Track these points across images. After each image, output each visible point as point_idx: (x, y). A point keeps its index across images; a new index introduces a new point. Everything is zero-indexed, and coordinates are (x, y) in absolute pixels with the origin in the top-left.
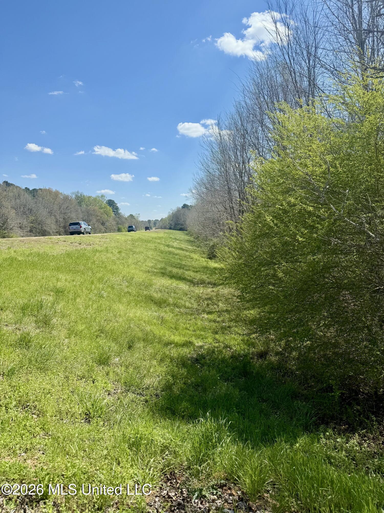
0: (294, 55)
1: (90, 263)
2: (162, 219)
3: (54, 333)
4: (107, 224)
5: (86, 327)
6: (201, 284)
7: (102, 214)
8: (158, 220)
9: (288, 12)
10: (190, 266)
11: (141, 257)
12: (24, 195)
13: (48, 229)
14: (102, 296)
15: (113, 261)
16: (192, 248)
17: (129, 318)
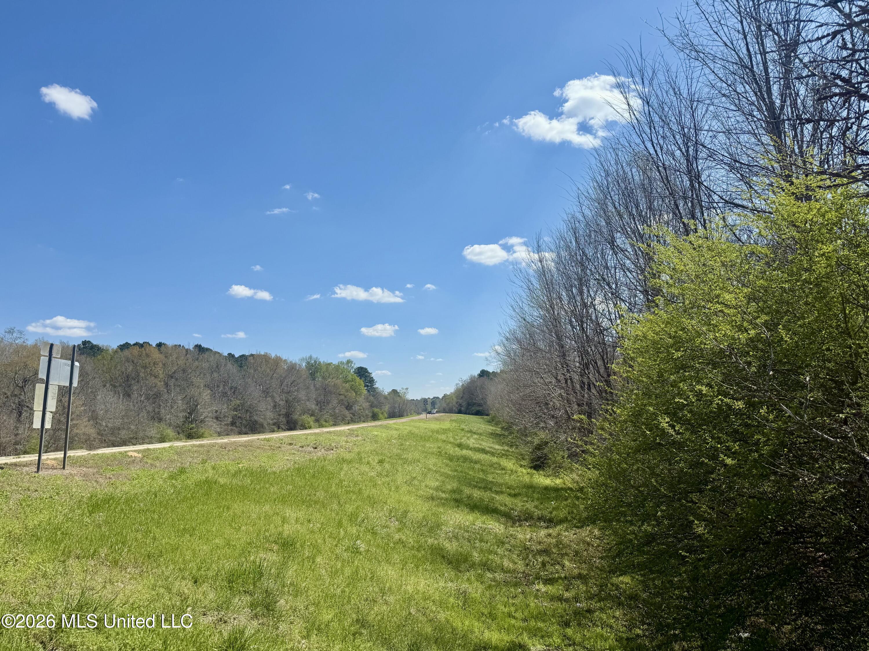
0: (661, 142)
1: (334, 485)
2: (445, 396)
3: (283, 627)
4: (356, 408)
5: (336, 615)
6: (526, 520)
7: (347, 391)
8: (438, 398)
9: (646, 82)
10: (502, 485)
11: (416, 470)
12: (225, 365)
13: (261, 420)
14: (356, 551)
15: (372, 479)
16: (501, 448)
17: (407, 596)
